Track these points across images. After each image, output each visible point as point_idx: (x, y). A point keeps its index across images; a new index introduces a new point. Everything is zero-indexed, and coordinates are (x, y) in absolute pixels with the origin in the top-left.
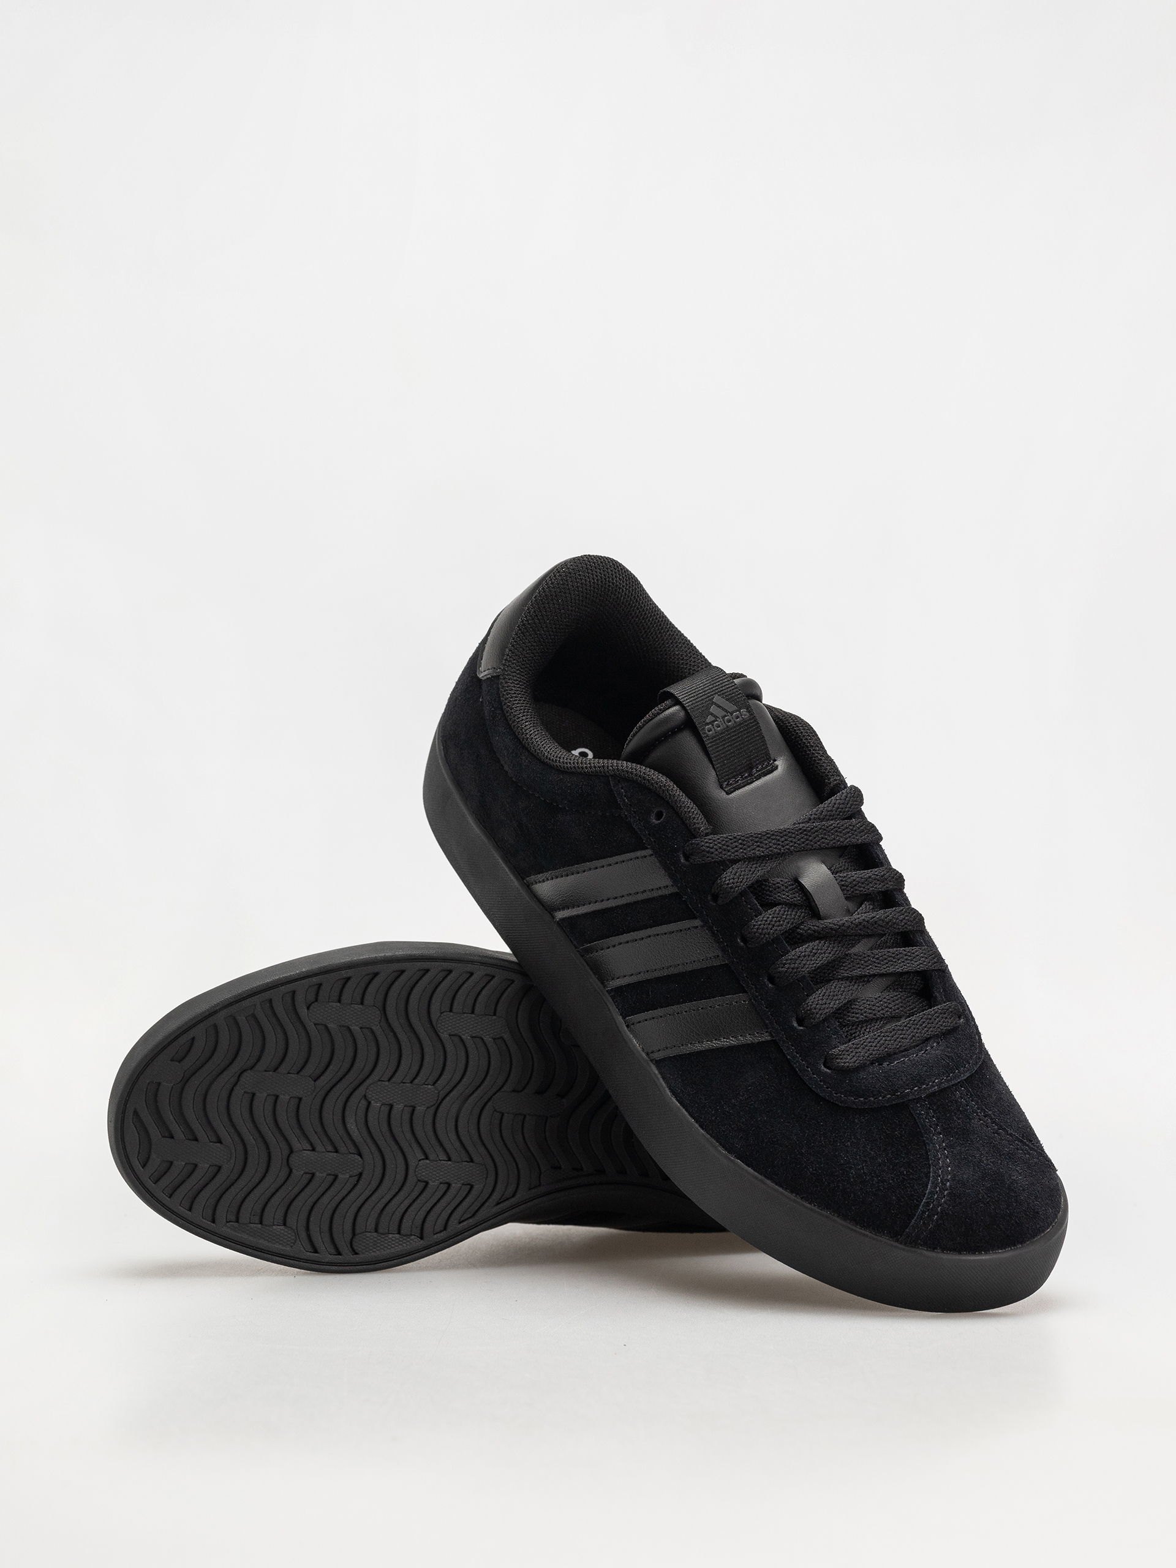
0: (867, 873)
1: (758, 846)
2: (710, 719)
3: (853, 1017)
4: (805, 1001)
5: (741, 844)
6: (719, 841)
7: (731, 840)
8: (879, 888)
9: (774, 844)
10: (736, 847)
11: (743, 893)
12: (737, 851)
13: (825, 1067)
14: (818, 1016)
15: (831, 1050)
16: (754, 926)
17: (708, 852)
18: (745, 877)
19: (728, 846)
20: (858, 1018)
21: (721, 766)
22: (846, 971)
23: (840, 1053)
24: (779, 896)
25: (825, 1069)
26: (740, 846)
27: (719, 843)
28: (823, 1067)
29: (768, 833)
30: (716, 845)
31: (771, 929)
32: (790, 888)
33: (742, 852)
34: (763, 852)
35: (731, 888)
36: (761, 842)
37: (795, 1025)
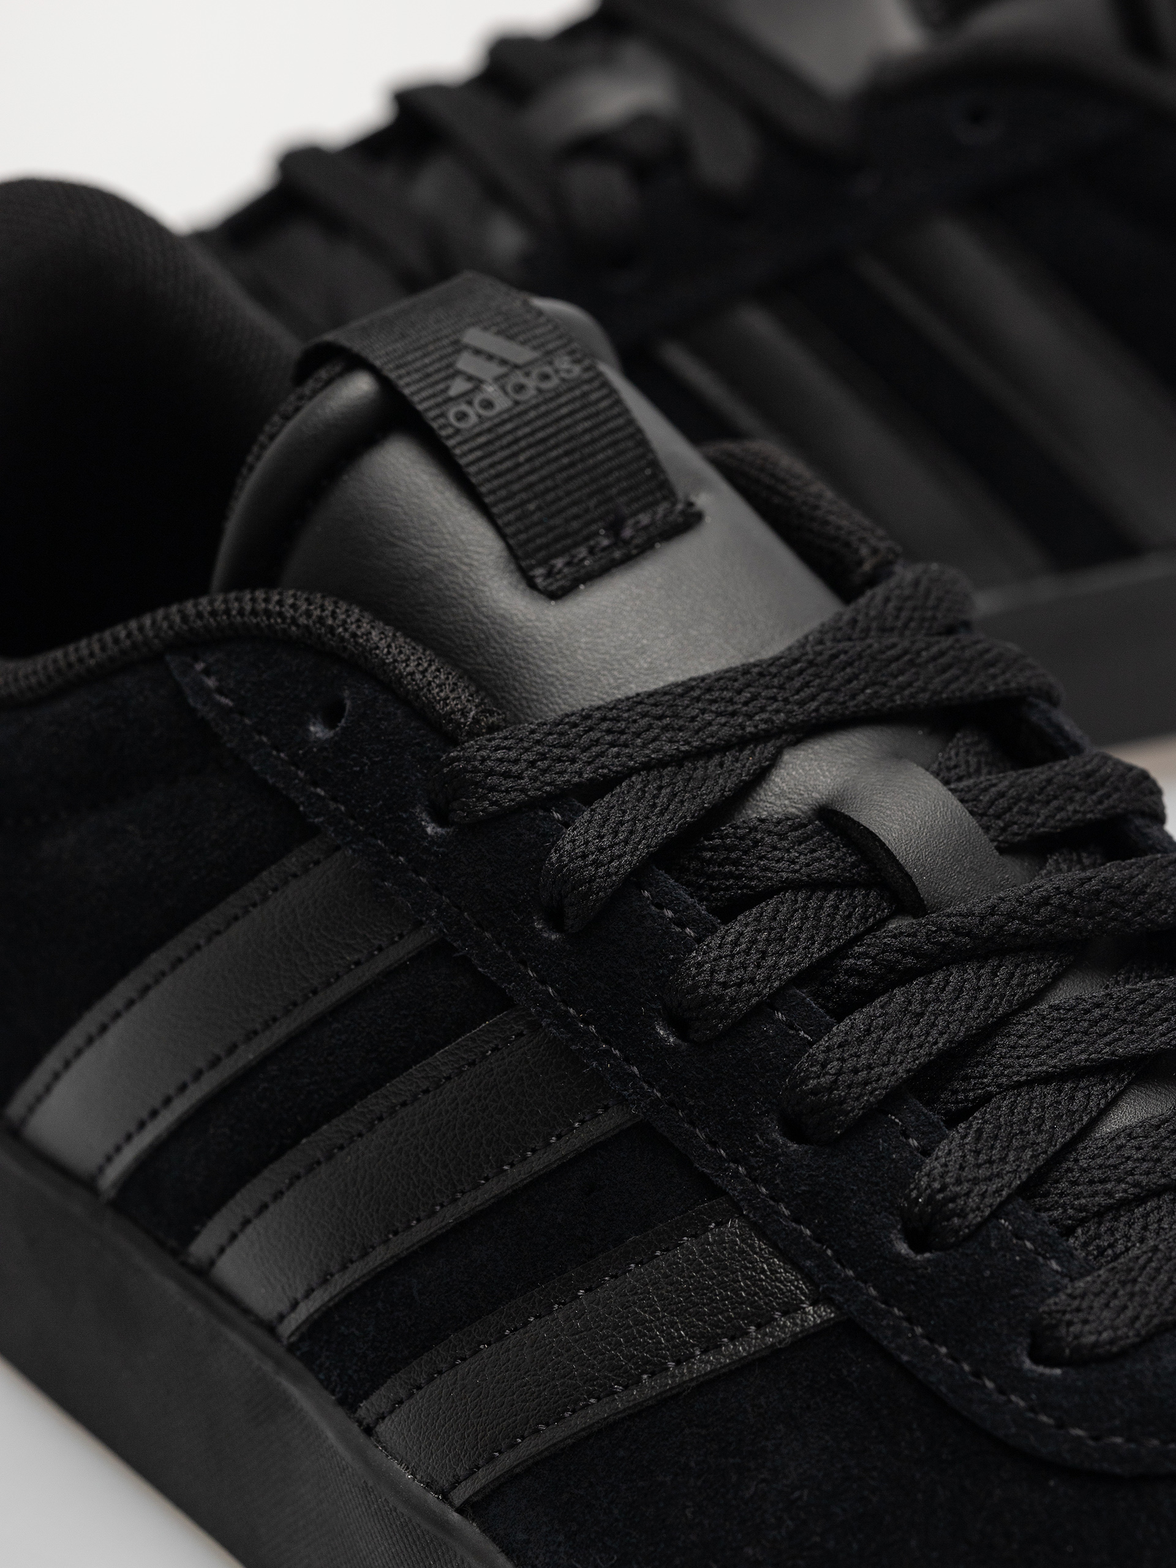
0: (1039, 774)
1: (665, 729)
2: (459, 386)
3: (1094, 1194)
4: (918, 1167)
5: (609, 731)
6: (537, 736)
7: (575, 725)
8: (1084, 813)
9: (719, 714)
10: (597, 742)
11: (637, 877)
12: (602, 754)
13: (1036, 1360)
14: (971, 1203)
15: (1042, 1301)
16: (700, 965)
17: (507, 775)
18: (640, 826)
19: (567, 746)
20: (1109, 1194)
21: (518, 519)
22: (1034, 1056)
23: (1076, 1303)
24: (766, 869)
25: (1041, 1369)
26: (609, 738)
27: (538, 742)
28: (1028, 1364)
29: (692, 688)
30: (527, 750)
31: (758, 966)
32: (792, 835)
33: (618, 755)
34: (687, 743)
35: (597, 864)
36: (676, 716)
37: (903, 1248)
